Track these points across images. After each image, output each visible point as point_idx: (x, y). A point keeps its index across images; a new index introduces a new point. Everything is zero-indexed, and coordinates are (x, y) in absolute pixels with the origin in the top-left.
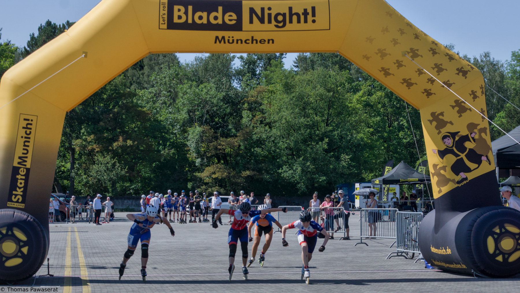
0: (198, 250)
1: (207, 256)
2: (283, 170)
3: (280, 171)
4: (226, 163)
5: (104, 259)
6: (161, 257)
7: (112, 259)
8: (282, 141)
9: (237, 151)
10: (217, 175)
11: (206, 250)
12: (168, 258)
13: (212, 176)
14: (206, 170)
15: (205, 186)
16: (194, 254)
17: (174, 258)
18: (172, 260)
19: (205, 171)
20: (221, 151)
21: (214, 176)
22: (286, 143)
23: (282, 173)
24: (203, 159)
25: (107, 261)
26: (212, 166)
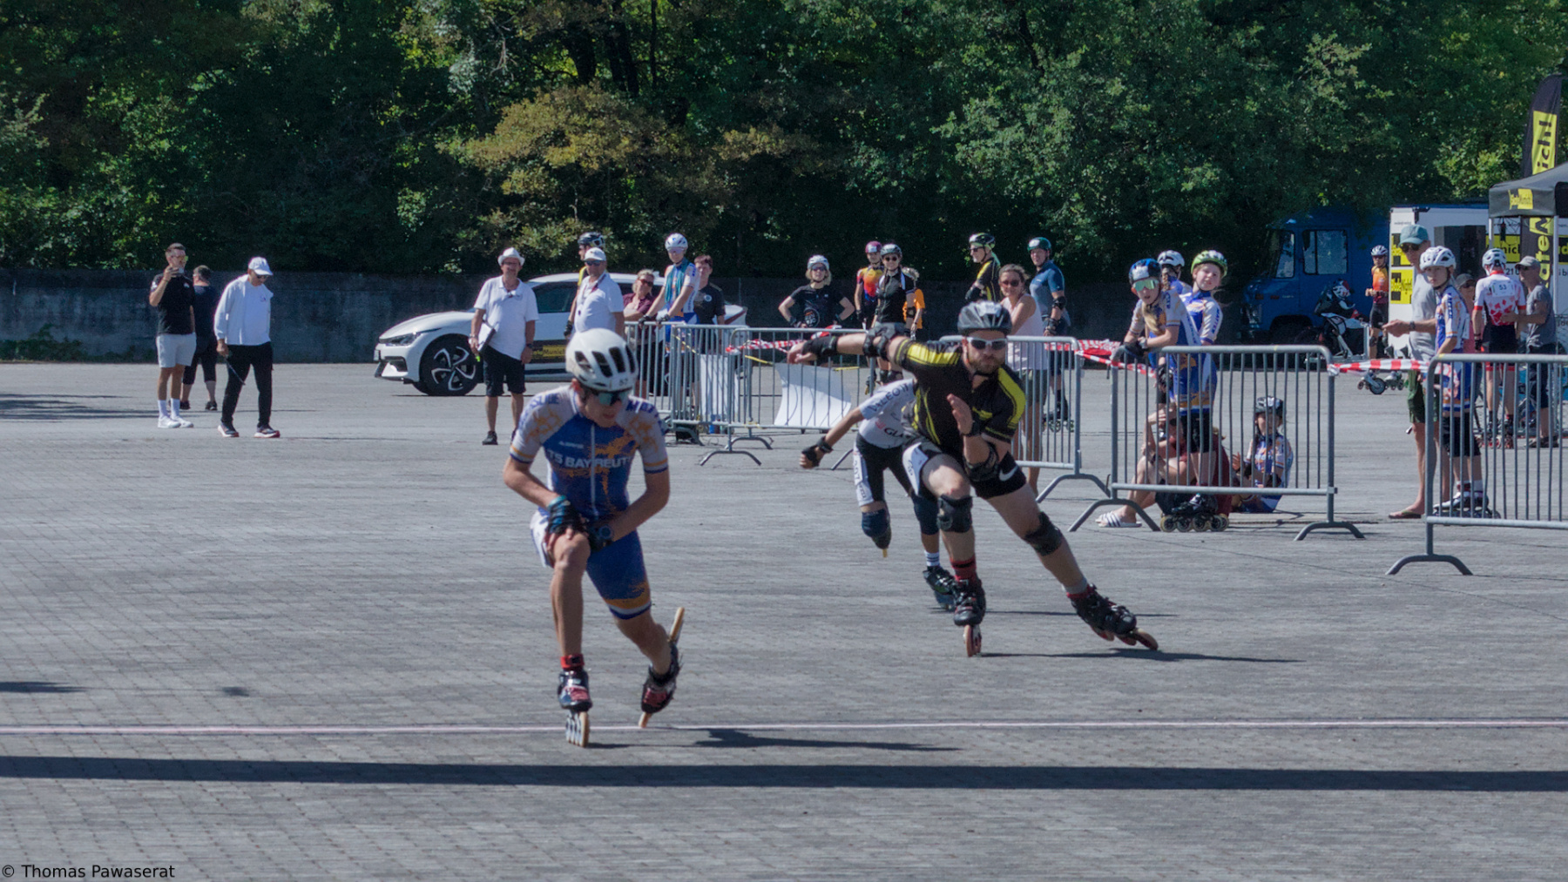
0: (463, 588)
1: (518, 625)
2: (964, 127)
6: (248, 626)
10: (573, 148)
11: (508, 587)
13: (546, 158)
14: (508, 121)
15: (505, 211)
16: (441, 608)
17: (325, 632)
18: (312, 643)
19: (500, 128)
21: (557, 157)
24: (488, 54)
26: (547, 96)
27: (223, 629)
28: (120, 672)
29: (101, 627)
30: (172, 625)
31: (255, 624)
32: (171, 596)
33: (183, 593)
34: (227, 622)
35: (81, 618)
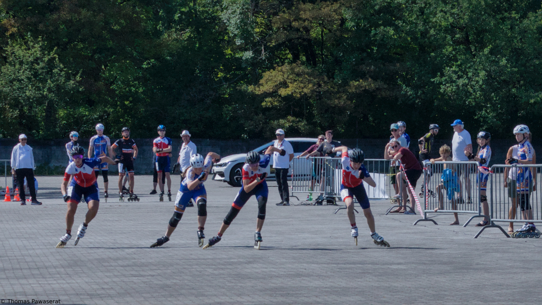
0: (231, 264)
1: (250, 278)
2: (444, 78)
3: (436, 80)
4: (312, 61)
5: (11, 285)
6: (144, 279)
7: (30, 284)
8: (442, 11)
9: (338, 33)
10: (290, 89)
11: (250, 262)
12: (160, 282)
13: (279, 93)
14: (264, 78)
16: (221, 272)
17: (175, 281)
18: (168, 286)
20: (300, 34)
21: (283, 92)
22: (452, 14)
23: (441, 83)
25: (18, 288)
26: (280, 68)
27: (135, 281)
28: (91, 298)
29: (87, 280)
30: (115, 279)
31: (148, 279)
32: (117, 268)
33: (122, 266)
34: (136, 278)
35: (80, 277)
